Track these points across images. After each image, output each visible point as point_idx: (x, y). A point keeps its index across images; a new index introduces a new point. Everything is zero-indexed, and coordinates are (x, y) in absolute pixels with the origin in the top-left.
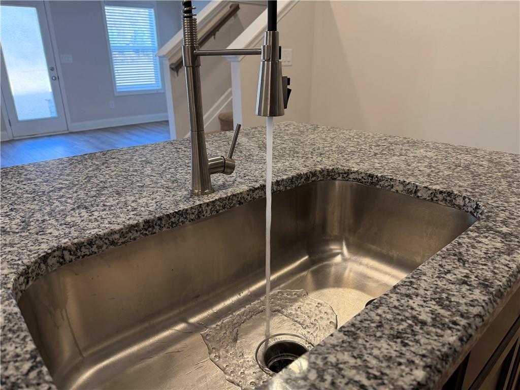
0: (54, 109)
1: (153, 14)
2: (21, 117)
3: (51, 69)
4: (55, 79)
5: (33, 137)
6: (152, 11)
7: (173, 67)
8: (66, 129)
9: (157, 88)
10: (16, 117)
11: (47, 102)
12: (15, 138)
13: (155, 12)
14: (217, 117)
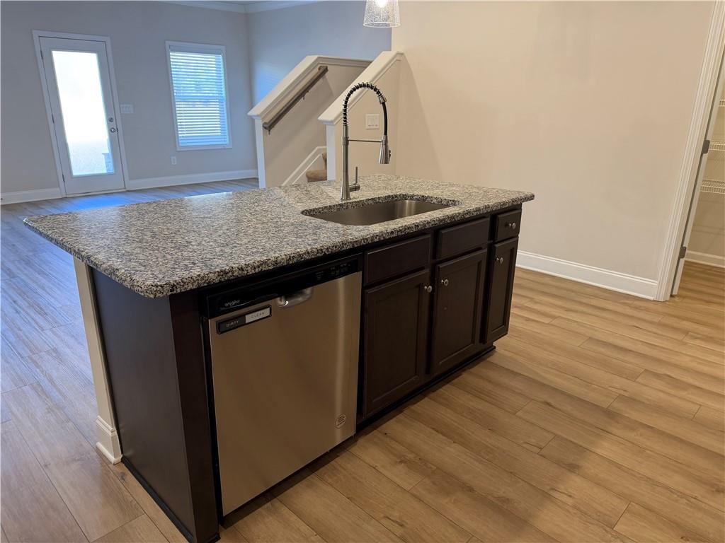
0: (111, 164)
1: (221, 60)
2: (76, 173)
3: (110, 120)
4: (114, 131)
5: (87, 195)
6: (221, 57)
7: (266, 126)
8: (123, 187)
9: (224, 143)
10: (71, 172)
11: (103, 156)
12: (68, 196)
13: (223, 59)
14: (305, 176)
